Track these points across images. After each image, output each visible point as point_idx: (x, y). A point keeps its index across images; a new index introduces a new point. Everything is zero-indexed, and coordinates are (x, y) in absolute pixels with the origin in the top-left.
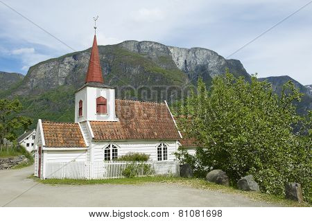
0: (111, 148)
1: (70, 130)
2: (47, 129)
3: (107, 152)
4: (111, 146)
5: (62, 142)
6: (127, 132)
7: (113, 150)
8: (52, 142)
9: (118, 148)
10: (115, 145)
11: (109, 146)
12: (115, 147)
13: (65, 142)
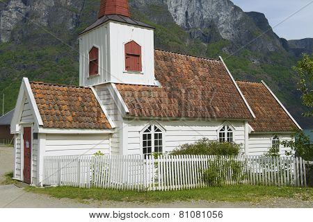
0: (153, 132)
1: (80, 99)
2: (40, 96)
3: (146, 137)
4: (153, 128)
5: (70, 118)
6: (175, 104)
7: (156, 135)
8: (54, 119)
9: (163, 132)
10: (158, 127)
11: (150, 128)
12: (158, 130)
13: (76, 119)
